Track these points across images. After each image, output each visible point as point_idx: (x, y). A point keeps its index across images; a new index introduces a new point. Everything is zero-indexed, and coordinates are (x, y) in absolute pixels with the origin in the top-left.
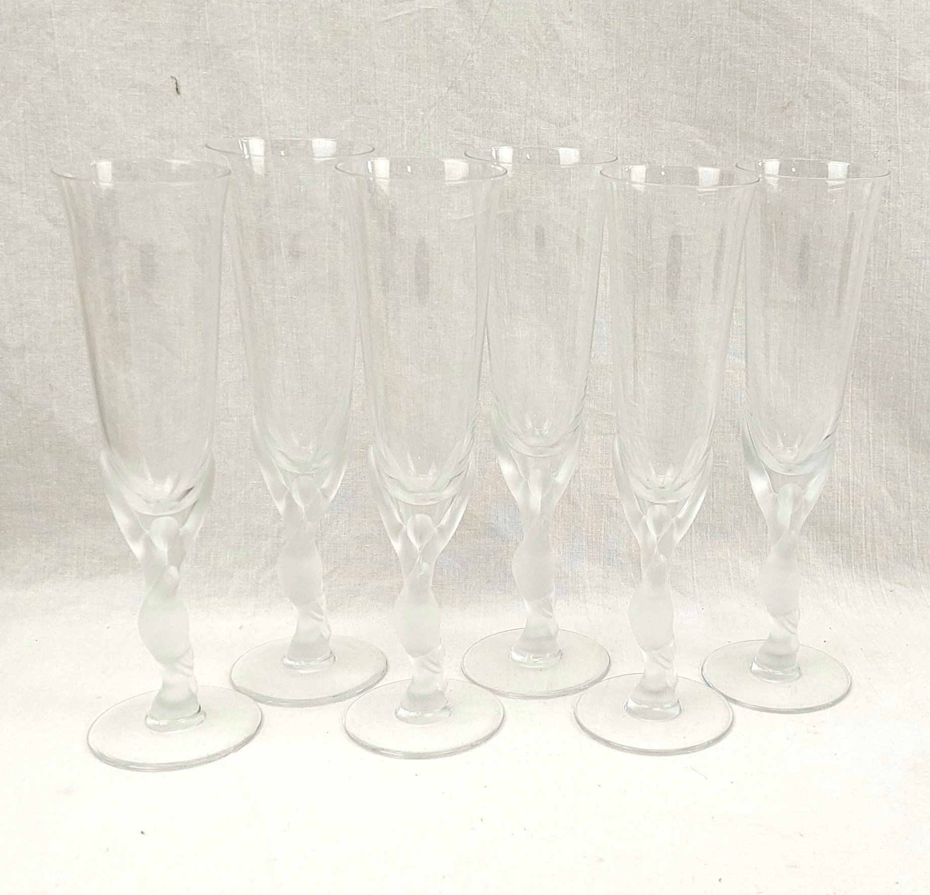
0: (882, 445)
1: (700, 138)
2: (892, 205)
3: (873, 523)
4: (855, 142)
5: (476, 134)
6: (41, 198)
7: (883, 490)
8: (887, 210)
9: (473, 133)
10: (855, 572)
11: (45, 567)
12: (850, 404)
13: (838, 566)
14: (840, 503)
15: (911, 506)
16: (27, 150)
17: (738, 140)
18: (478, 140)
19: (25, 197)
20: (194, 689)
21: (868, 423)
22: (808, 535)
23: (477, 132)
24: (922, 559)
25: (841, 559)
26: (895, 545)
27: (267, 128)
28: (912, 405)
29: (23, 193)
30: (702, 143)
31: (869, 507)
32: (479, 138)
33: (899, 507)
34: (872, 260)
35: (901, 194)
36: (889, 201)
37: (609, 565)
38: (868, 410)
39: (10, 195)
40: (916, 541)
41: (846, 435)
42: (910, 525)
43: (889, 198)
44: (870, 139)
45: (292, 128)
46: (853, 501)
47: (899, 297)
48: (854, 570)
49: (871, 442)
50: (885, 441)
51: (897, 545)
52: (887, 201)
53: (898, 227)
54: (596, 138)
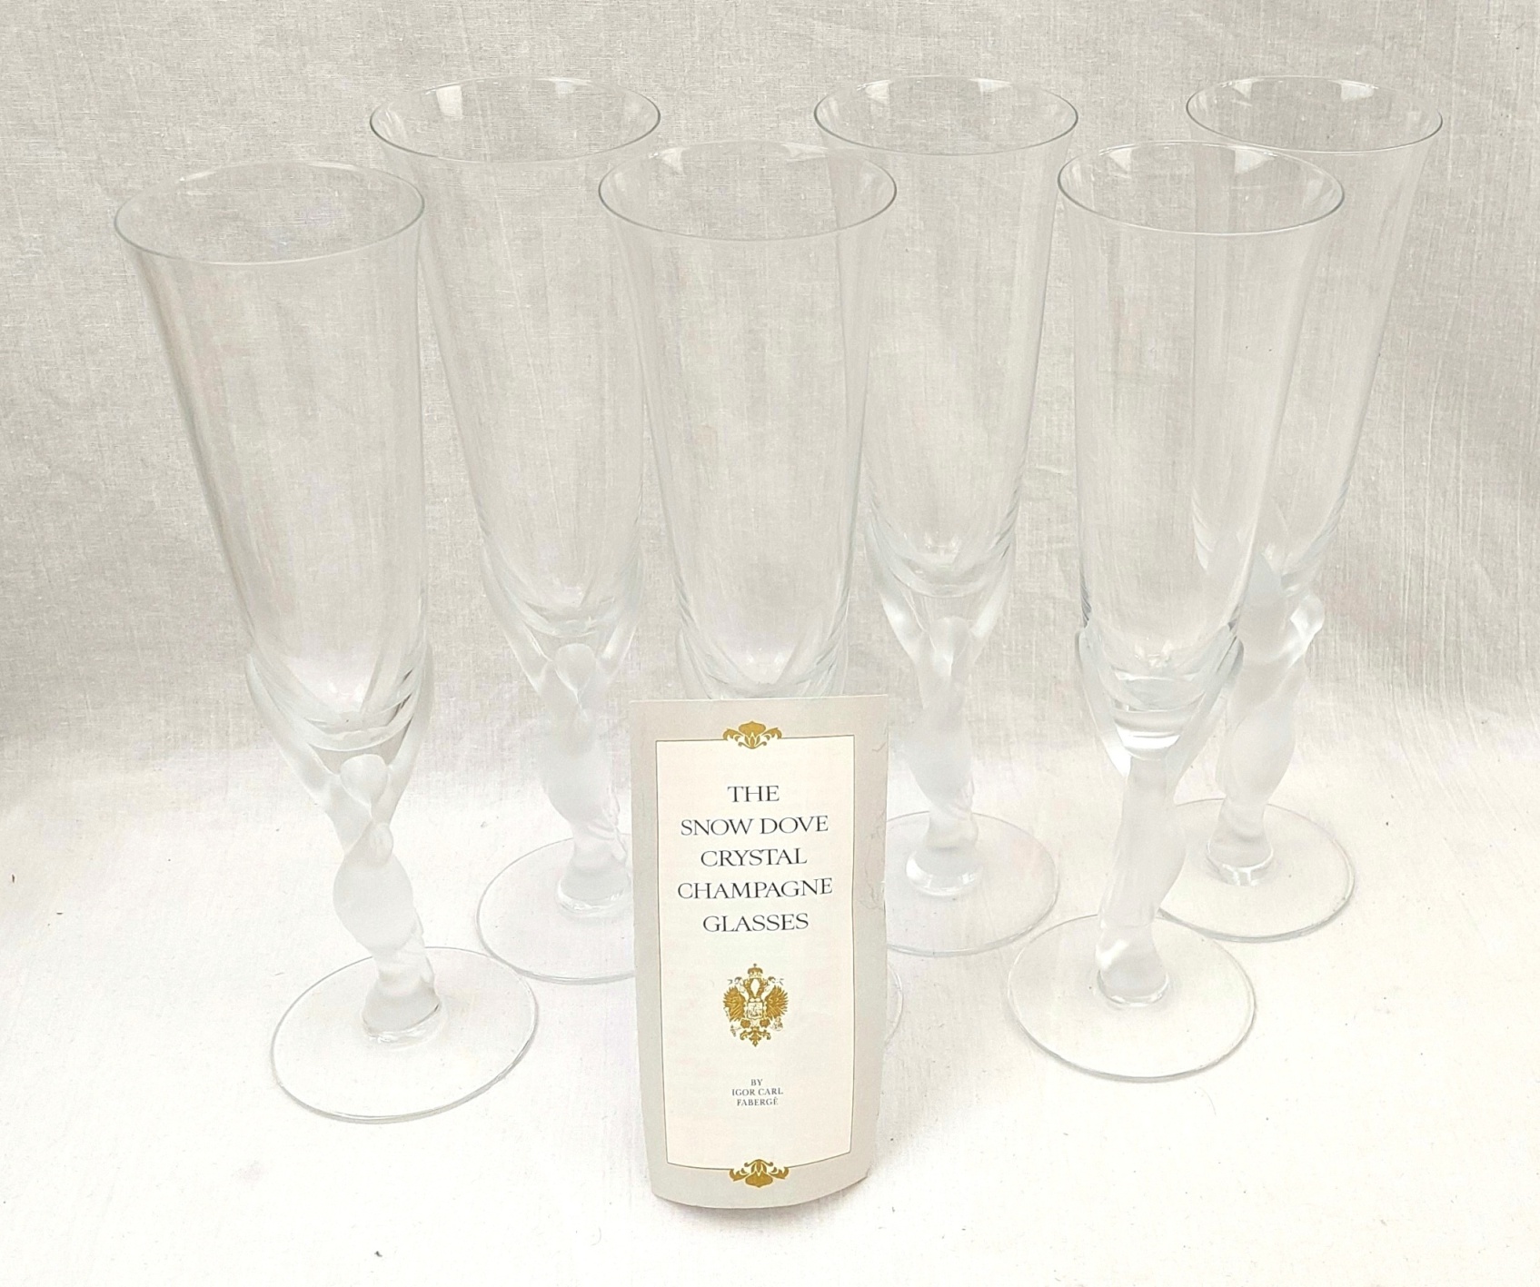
0: (1479, 498)
1: (1195, 11)
2: (1519, 122)
3: (1458, 620)
4: (1462, 19)
5: (816, 15)
6: (92, 156)
7: (1477, 567)
8: (1509, 131)
9: (812, 16)
10: (1427, 693)
11: (168, 734)
12: (1430, 437)
13: (1401, 685)
14: (1407, 592)
15: (1519, 589)
16: (58, 76)
17: (1262, 14)
18: (819, 27)
19: (64, 156)
20: (427, 977)
21: (1458, 466)
22: (1355, 640)
23: (818, 12)
24: (1532, 669)
25: (1405, 674)
26: (1492, 651)
27: (461, 23)
28: (1530, 436)
29: (59, 149)
30: (1200, 18)
31: (1453, 595)
32: (821, 23)
33: (1499, 593)
34: (1481, 212)
35: (1534, 104)
36: (1514, 117)
37: (1044, 698)
38: (1458, 446)
39: (39, 153)
40: (1524, 643)
41: (1421, 484)
42: (1515, 619)
43: (1514, 110)
44: (1488, 12)
45: (504, 22)
46: (1428, 587)
47: (1521, 272)
48: (1425, 691)
49: (1461, 494)
50: (1483, 491)
51: (1495, 649)
52: (1510, 116)
53: (1526, 160)
54: (1020, 16)
